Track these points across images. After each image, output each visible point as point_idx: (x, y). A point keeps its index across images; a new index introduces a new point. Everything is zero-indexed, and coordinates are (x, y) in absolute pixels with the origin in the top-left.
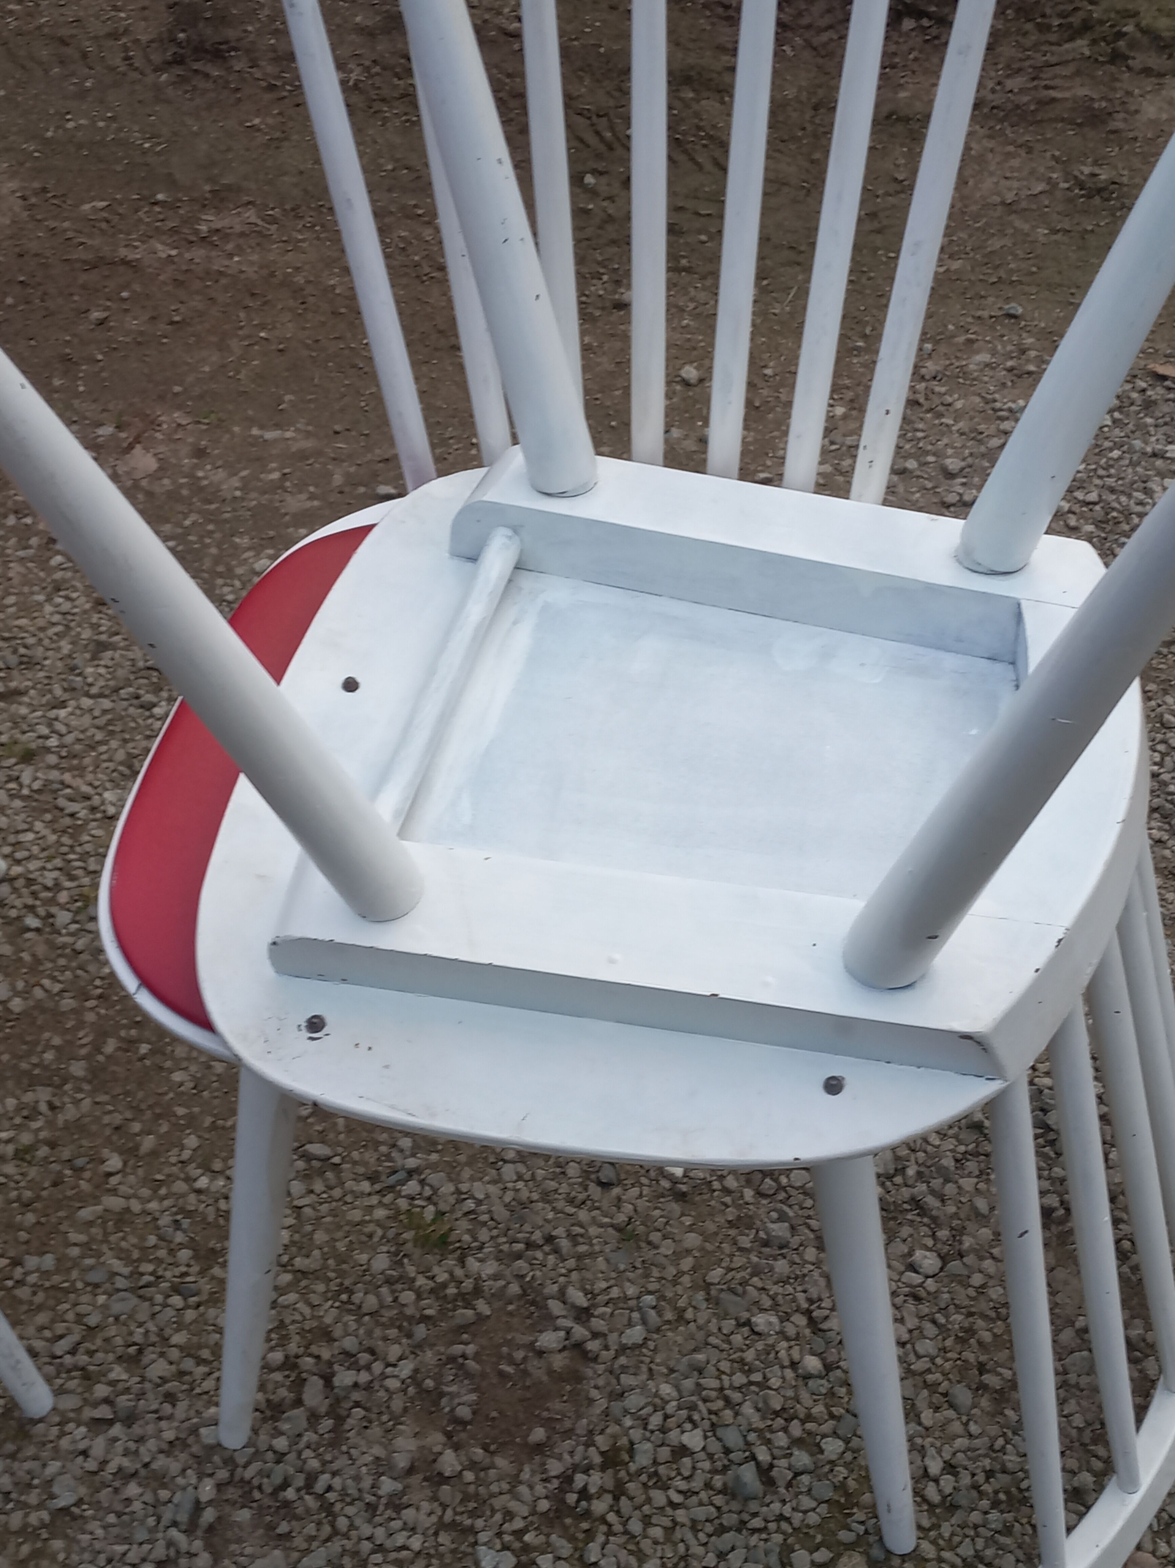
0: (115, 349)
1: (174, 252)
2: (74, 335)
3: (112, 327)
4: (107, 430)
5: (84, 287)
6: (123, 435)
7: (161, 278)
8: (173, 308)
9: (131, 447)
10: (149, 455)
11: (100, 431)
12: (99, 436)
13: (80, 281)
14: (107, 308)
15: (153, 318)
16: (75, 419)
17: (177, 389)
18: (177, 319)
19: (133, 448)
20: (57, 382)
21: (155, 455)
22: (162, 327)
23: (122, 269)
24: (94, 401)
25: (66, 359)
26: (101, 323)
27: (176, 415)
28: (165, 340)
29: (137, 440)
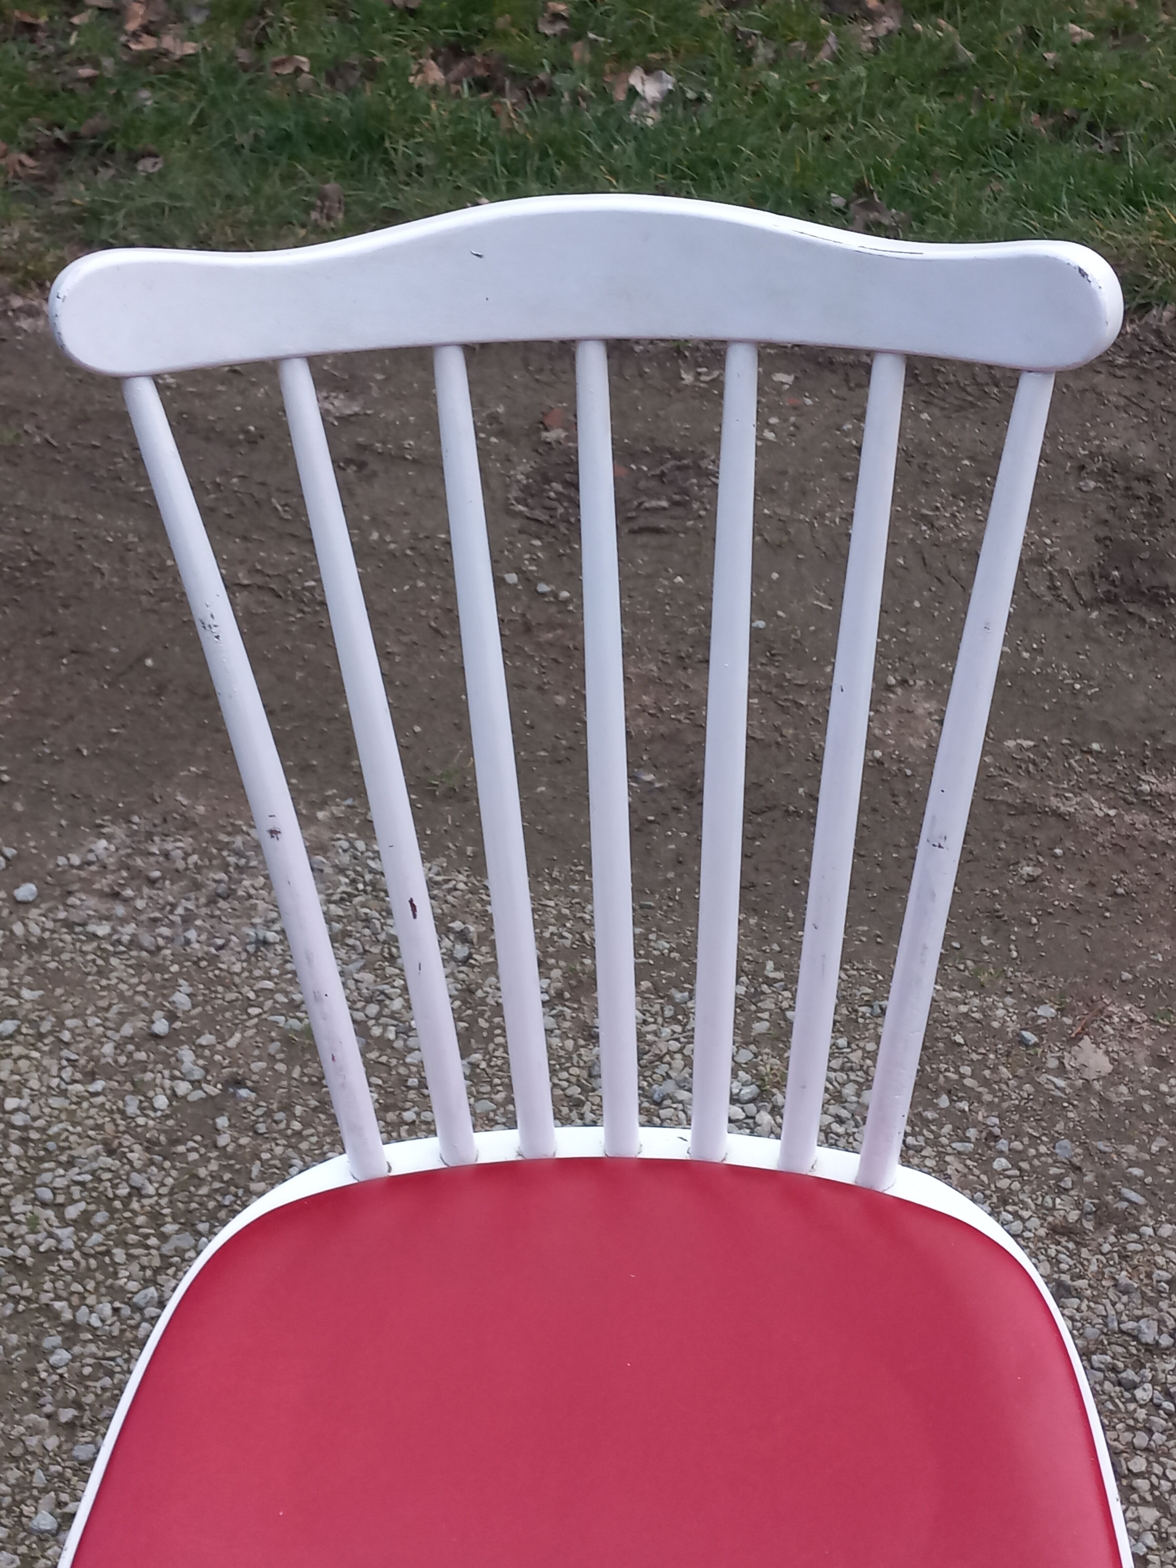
0: (1050, 913)
1: (1112, 812)
2: (1002, 889)
3: (1045, 887)
4: (1047, 1011)
5: (1010, 834)
6: (1068, 1021)
7: (1100, 839)
8: (1114, 877)
9: (1078, 1038)
10: (1100, 1052)
11: (1040, 1011)
12: (1039, 1017)
13: (1006, 827)
14: (1039, 864)
15: (1091, 885)
16: (1010, 990)
17: (1126, 976)
18: (1120, 891)
19: (1082, 1039)
20: (985, 941)
21: (1107, 1053)
22: (1103, 898)
23: (1052, 820)
24: (1030, 972)
25: (994, 915)
26: (1032, 880)
27: (1127, 1008)
28: (1108, 914)
29: (1084, 1032)
